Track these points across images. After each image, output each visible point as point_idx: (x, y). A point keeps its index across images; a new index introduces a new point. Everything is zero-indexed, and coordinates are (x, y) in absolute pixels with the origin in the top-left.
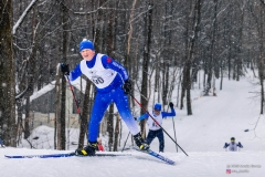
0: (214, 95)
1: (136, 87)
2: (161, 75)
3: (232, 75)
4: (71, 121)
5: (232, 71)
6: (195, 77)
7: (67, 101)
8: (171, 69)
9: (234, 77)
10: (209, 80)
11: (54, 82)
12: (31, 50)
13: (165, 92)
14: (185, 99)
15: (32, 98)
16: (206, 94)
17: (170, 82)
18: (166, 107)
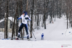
0: (53, 23)
2: (37, 17)
3: (58, 17)
4: (9, 30)
5: (58, 16)
6: (47, 18)
7: (8, 24)
8: (40, 15)
9: (59, 18)
11: (4, 19)
13: (38, 22)
14: (44, 24)
16: (51, 23)
17: (39, 19)
18: (38, 26)
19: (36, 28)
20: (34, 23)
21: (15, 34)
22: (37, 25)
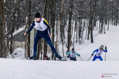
0: (105, 33)
1: (65, 29)
2: (78, 23)
3: (113, 23)
5: (114, 21)
6: (95, 24)
8: (83, 20)
9: (115, 25)
10: (102, 25)
11: (25, 26)
12: (13, 11)
13: (80, 31)
14: (90, 35)
15: (14, 34)
16: (101, 33)
18: (80, 39)
19: (77, 41)
20: (74, 33)
21: (43, 51)
22: (78, 37)
